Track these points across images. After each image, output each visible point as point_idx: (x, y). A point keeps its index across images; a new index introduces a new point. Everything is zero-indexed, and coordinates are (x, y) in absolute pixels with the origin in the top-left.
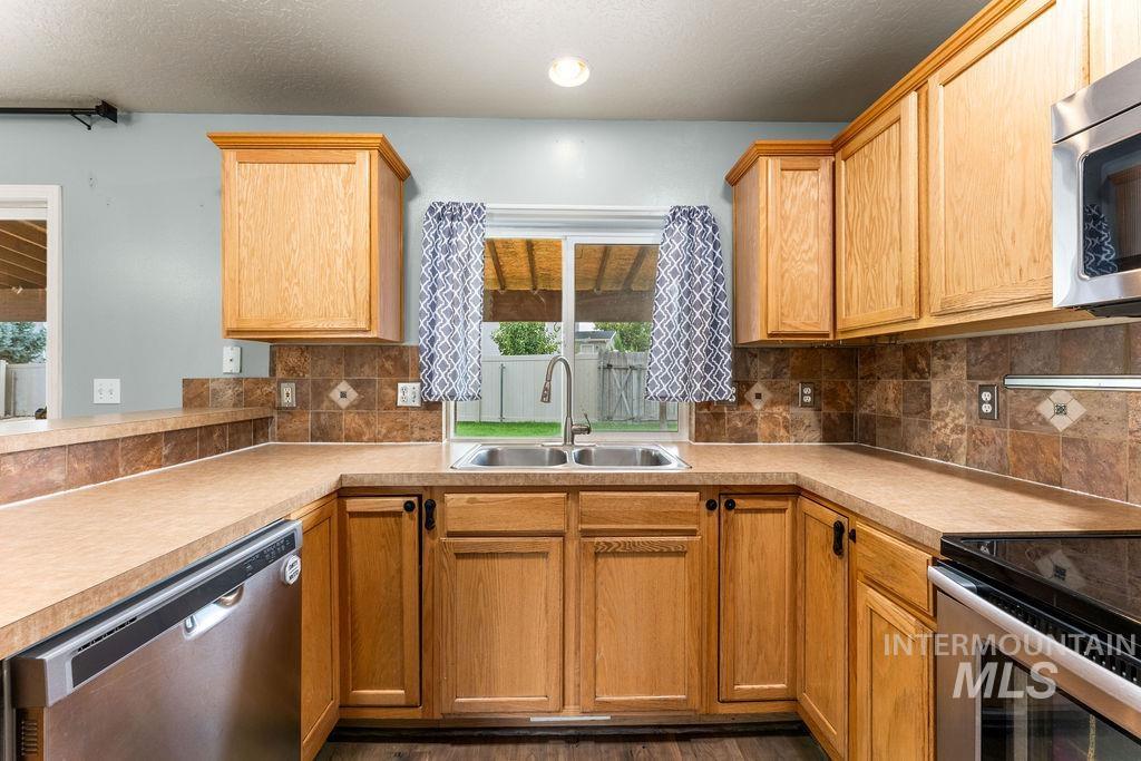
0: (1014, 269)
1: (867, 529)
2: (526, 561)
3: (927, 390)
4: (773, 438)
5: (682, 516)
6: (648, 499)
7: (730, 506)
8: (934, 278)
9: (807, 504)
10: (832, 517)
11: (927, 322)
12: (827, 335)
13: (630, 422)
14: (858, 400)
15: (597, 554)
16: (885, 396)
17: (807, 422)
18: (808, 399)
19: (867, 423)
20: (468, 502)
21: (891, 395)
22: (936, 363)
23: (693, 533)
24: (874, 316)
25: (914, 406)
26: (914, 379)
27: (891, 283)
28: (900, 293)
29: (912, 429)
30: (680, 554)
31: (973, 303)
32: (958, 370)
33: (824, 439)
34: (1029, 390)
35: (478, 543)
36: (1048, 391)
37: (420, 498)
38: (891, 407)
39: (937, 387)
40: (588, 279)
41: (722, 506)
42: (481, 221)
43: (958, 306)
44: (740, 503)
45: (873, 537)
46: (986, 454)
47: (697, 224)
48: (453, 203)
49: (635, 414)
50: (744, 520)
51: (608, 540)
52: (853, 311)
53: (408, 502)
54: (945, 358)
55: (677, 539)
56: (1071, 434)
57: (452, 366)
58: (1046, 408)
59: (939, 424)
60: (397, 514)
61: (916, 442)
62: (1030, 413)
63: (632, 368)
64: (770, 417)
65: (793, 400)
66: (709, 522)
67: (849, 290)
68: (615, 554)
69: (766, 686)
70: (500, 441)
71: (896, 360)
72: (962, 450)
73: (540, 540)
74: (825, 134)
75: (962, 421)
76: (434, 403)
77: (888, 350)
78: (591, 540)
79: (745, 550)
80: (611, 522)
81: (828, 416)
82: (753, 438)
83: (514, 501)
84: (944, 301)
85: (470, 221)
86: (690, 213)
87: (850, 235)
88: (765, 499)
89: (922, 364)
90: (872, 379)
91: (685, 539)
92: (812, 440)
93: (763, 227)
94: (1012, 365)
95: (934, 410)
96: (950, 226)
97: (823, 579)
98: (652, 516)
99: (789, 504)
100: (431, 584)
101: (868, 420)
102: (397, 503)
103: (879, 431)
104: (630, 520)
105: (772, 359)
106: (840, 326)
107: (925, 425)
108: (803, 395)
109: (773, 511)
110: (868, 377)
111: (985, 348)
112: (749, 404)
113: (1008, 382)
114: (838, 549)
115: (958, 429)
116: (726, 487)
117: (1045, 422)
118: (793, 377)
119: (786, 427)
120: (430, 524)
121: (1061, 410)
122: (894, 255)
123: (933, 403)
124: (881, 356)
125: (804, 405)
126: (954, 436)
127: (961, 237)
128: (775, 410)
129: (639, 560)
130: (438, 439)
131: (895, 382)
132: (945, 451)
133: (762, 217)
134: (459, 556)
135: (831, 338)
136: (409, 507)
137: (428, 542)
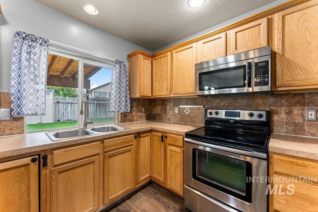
0: (187, 88)
1: (170, 135)
2: (86, 167)
3: (166, 108)
4: (137, 120)
5: (130, 141)
6: (122, 138)
7: (139, 136)
8: (174, 88)
9: (154, 133)
10: (160, 135)
11: (172, 96)
12: (150, 97)
13: (67, 121)
14: (152, 111)
15: (109, 157)
16: (158, 109)
17: (143, 116)
18: (144, 111)
19: (154, 116)
20: (64, 152)
21: (159, 109)
22: (168, 103)
23: (132, 145)
24: (161, 93)
25: (163, 111)
26: (164, 106)
27: (165, 87)
28: (167, 89)
29: (163, 116)
30: (130, 151)
31: (180, 93)
32: (172, 104)
33: (146, 120)
34: (183, 108)
35: (68, 166)
36: (185, 108)
37: (39, 155)
38: (159, 112)
39: (168, 108)
40: (58, 71)
41: (138, 137)
42: (47, 46)
43: (178, 93)
44: (141, 135)
45: (171, 136)
46: (176, 119)
47: (122, 66)
48: (32, 35)
49: (69, 119)
50: (142, 139)
51: (112, 152)
52: (156, 92)
53: (33, 159)
54: (169, 102)
55: (129, 147)
56: (188, 115)
57: (36, 102)
58: (185, 111)
59: (168, 115)
60: (28, 165)
61: (164, 119)
62: (183, 112)
63: (68, 103)
64: (137, 115)
65: (141, 111)
66: (135, 141)
67: (156, 87)
68: (114, 156)
69: (146, 176)
70: (61, 129)
71: (160, 102)
72: (172, 119)
73: (92, 158)
74: (150, 53)
75: (172, 114)
76: (21, 117)
77: (158, 100)
78: (107, 153)
79: (142, 146)
80: (113, 147)
81: (147, 114)
82: (133, 121)
83: (83, 147)
84: (175, 92)
85: (41, 44)
86: (120, 62)
87: (156, 76)
88: (146, 134)
89: (165, 103)
90: (155, 106)
91: (131, 147)
92: (144, 120)
93: (139, 70)
94: (180, 104)
95: (167, 112)
96: (176, 79)
97: (158, 148)
98: (123, 143)
99: (149, 134)
100: (45, 188)
101: (154, 115)
102: (27, 160)
103: (156, 117)
104: (118, 145)
105: (137, 102)
106: (153, 95)
107: (166, 115)
108: (143, 110)
109: (147, 136)
110: (154, 106)
111: (176, 101)
112: (132, 112)
113: (180, 106)
114: (162, 141)
115: (172, 115)
116: (138, 132)
117: (185, 113)
118: (141, 106)
119: (140, 118)
120: (45, 164)
121: (187, 111)
122: (166, 82)
123: (167, 111)
124: (157, 101)
125: (143, 112)
126: (171, 117)
127: (178, 81)
128: (138, 113)
129: (120, 155)
130: (22, 132)
131: (160, 107)
132: (169, 120)
133: (139, 68)
134: (59, 173)
135: (151, 97)
136: (33, 161)
137: (43, 172)
